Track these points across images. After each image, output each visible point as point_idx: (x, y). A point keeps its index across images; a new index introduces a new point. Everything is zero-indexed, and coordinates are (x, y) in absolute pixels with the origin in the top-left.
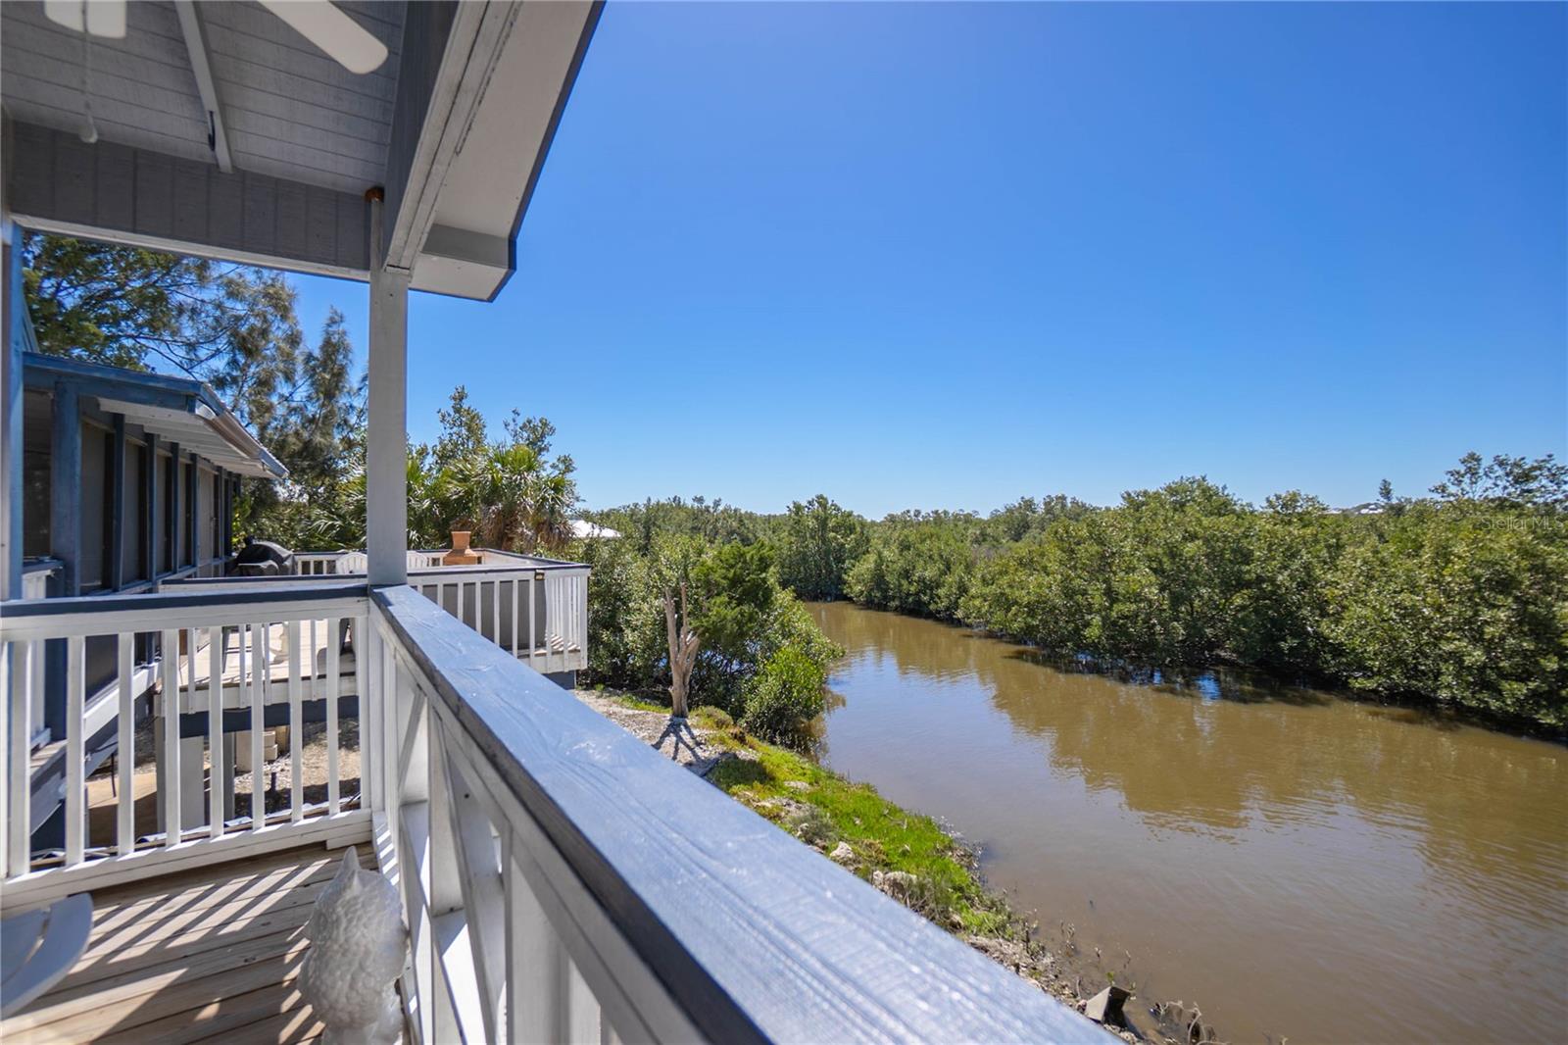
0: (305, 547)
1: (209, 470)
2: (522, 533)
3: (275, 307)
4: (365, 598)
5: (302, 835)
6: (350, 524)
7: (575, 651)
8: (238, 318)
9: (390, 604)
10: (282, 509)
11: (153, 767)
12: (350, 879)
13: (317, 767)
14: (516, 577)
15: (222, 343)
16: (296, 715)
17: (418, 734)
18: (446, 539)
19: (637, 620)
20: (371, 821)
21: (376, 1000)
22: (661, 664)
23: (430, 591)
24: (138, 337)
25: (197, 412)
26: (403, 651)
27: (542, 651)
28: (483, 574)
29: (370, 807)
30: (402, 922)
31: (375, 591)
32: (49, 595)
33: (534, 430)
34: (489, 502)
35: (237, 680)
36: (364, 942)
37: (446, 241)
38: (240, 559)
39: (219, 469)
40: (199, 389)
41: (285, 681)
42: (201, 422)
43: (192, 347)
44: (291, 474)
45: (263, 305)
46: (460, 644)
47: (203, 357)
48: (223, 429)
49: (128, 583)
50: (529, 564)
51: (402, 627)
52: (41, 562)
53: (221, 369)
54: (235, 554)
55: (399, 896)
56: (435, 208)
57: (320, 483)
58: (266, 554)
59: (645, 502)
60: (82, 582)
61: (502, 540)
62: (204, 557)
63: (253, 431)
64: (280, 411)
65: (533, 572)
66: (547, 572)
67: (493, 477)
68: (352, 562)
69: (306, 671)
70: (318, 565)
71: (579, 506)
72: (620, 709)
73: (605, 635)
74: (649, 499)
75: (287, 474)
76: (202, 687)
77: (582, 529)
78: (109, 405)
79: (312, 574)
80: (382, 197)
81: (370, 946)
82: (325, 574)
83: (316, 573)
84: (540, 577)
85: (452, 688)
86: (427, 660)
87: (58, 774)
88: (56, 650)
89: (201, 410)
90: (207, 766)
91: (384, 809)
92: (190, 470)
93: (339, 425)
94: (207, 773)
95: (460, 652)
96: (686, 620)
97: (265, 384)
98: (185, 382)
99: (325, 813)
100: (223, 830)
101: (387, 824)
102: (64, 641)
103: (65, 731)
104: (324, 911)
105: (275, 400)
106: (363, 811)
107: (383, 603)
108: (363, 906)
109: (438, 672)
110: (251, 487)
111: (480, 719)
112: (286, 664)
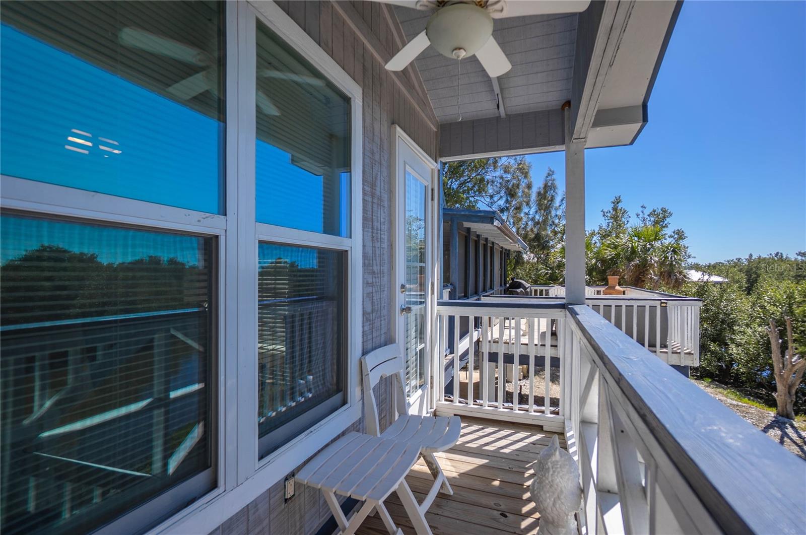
0: (535, 282)
1: (498, 248)
2: (651, 278)
3: (522, 173)
4: (564, 310)
5: (533, 419)
6: (555, 272)
7: (689, 353)
8: (508, 181)
9: (578, 315)
10: (526, 265)
11: (478, 371)
12: (555, 451)
13: (539, 388)
14: (647, 304)
15: (502, 193)
16: (532, 361)
17: (593, 387)
18: (604, 281)
19: (741, 339)
20: (564, 423)
21: (565, 518)
22: (765, 374)
23: (596, 308)
24: (475, 196)
25: (494, 224)
26: (585, 341)
27: (665, 350)
28: (627, 301)
29: (564, 416)
30: (580, 484)
31: (570, 306)
32: (449, 299)
33: (658, 216)
34: (630, 259)
35: (508, 341)
36: (560, 485)
37: (605, 118)
38: (510, 287)
39: (502, 248)
40: (495, 214)
41: (527, 344)
42: (496, 228)
43: (491, 197)
44: (530, 249)
45: (518, 173)
46: (618, 342)
47: (496, 200)
48: (504, 231)
49: (472, 296)
50: (656, 296)
51: (584, 327)
52: (448, 286)
53: (502, 204)
54: (508, 285)
55: (578, 469)
56: (598, 101)
57: (541, 253)
58: (519, 285)
59: (747, 257)
60: (459, 294)
61: (638, 281)
62: (497, 287)
63: (514, 230)
64: (525, 219)
65: (660, 301)
66: (669, 302)
67: (632, 245)
68: (558, 291)
69: (536, 342)
70: (541, 291)
71: (690, 261)
72: (725, 398)
73: (713, 346)
74: (751, 255)
75: (528, 249)
76: (496, 342)
77: (695, 276)
78: (466, 225)
79: (538, 296)
80: (570, 106)
81: (563, 489)
82: (544, 296)
83: (540, 295)
84: (664, 305)
85: (615, 367)
86: (599, 348)
87: (451, 367)
88: (451, 319)
89: (496, 223)
90: (496, 376)
91: (570, 419)
92: (492, 248)
93: (551, 225)
94: (497, 378)
95: (619, 346)
96: (790, 345)
97: (518, 208)
98: (490, 212)
99: (543, 412)
100: (502, 406)
101: (572, 428)
102: (454, 316)
103: (454, 351)
104: (542, 461)
105: (522, 215)
106: (560, 417)
107: (574, 314)
108: (560, 467)
109: (606, 356)
110: (514, 254)
111: (634, 390)
112: (527, 337)
